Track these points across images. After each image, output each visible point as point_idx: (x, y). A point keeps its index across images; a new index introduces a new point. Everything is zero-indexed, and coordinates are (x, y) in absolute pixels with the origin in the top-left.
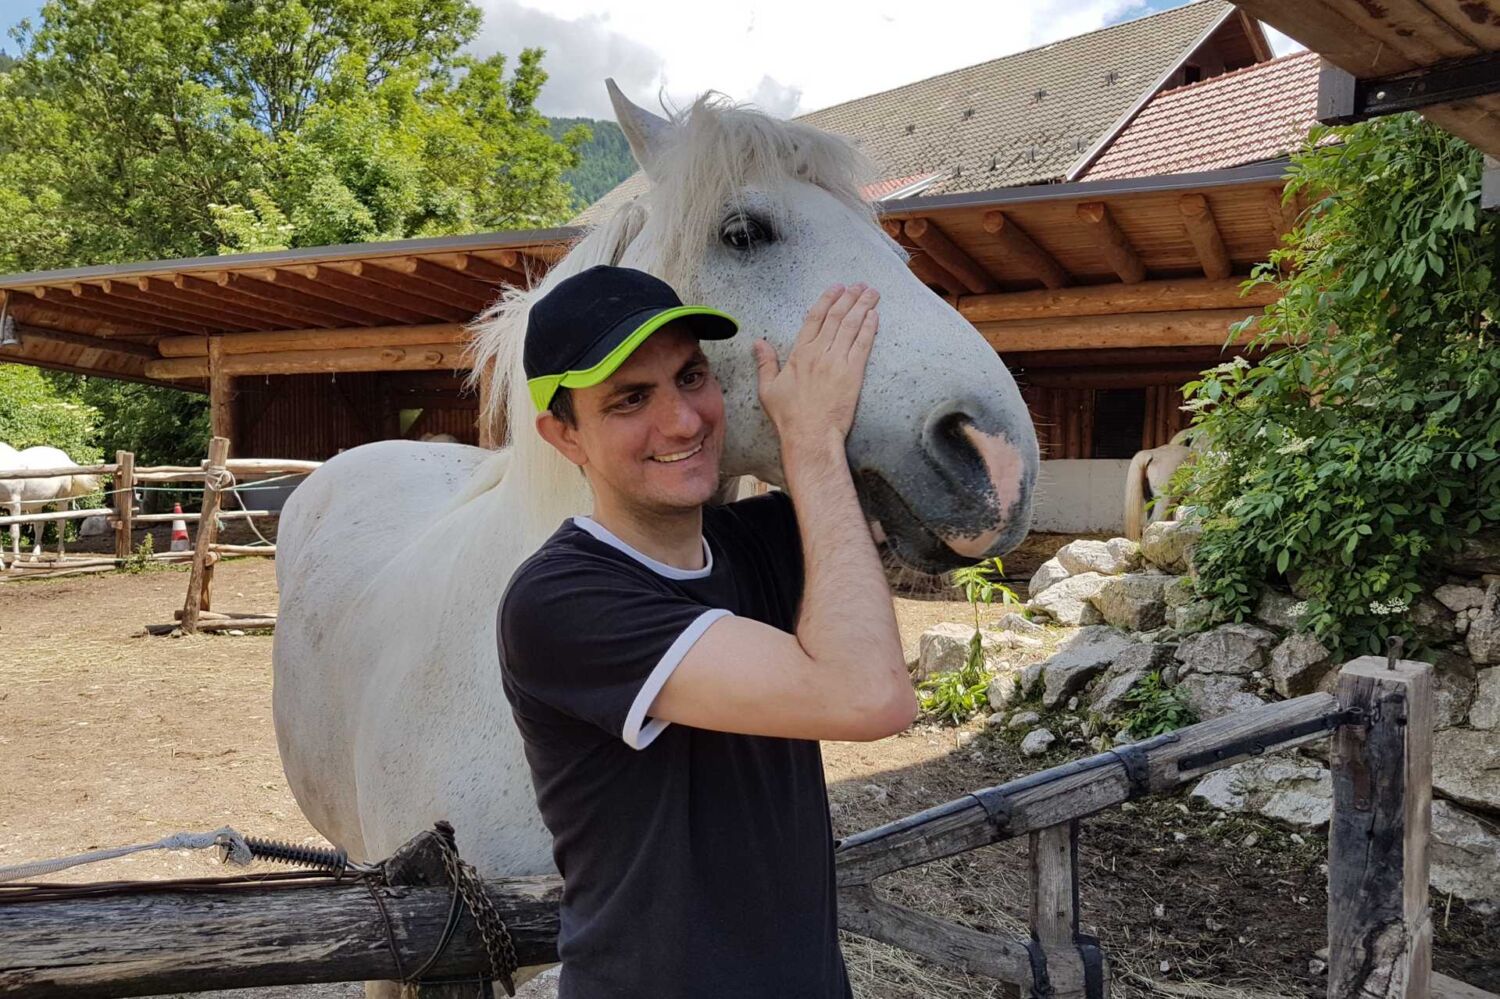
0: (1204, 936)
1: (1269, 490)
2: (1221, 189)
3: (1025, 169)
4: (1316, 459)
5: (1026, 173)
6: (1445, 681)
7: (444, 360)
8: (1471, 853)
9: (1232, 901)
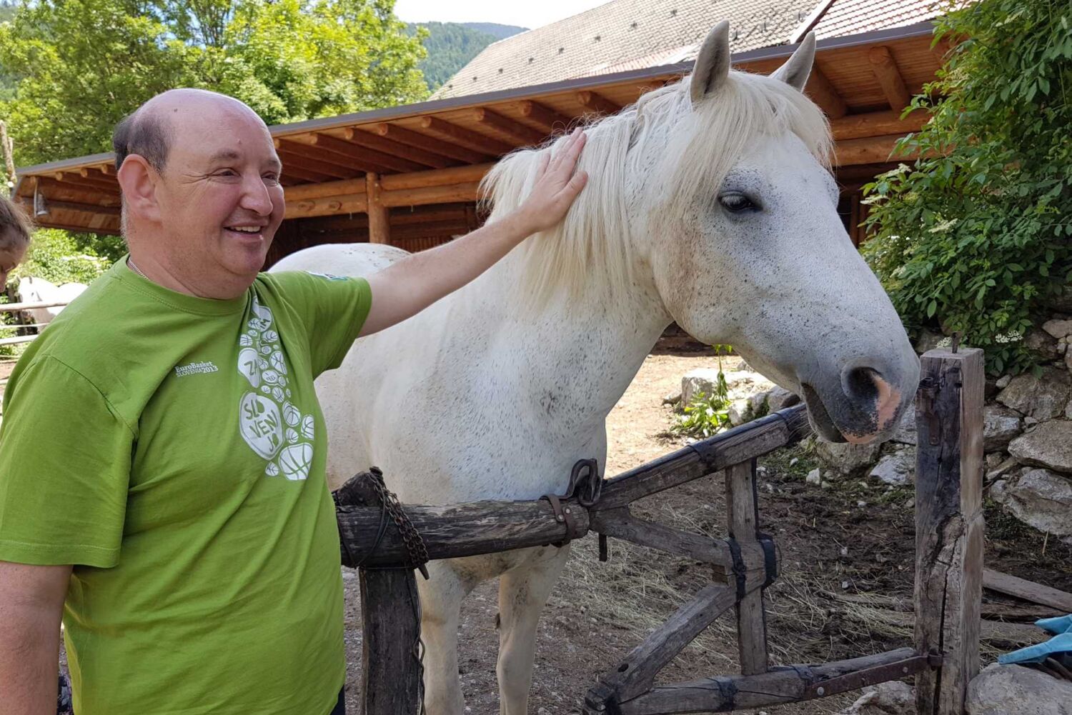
0: (875, 566)
1: (924, 259)
2: (899, 41)
3: (760, 38)
4: (958, 235)
5: (760, 40)
6: (1049, 387)
7: (343, 207)
8: (1063, 505)
9: (895, 543)
